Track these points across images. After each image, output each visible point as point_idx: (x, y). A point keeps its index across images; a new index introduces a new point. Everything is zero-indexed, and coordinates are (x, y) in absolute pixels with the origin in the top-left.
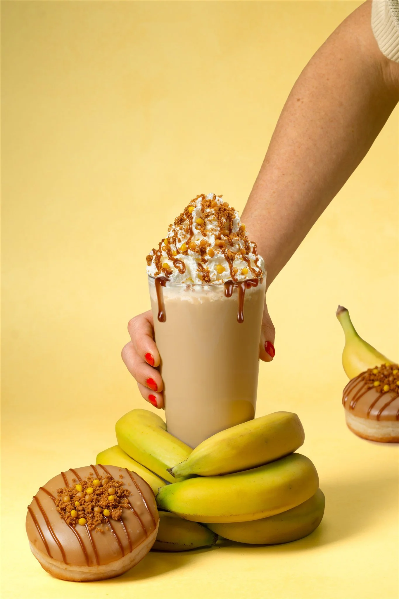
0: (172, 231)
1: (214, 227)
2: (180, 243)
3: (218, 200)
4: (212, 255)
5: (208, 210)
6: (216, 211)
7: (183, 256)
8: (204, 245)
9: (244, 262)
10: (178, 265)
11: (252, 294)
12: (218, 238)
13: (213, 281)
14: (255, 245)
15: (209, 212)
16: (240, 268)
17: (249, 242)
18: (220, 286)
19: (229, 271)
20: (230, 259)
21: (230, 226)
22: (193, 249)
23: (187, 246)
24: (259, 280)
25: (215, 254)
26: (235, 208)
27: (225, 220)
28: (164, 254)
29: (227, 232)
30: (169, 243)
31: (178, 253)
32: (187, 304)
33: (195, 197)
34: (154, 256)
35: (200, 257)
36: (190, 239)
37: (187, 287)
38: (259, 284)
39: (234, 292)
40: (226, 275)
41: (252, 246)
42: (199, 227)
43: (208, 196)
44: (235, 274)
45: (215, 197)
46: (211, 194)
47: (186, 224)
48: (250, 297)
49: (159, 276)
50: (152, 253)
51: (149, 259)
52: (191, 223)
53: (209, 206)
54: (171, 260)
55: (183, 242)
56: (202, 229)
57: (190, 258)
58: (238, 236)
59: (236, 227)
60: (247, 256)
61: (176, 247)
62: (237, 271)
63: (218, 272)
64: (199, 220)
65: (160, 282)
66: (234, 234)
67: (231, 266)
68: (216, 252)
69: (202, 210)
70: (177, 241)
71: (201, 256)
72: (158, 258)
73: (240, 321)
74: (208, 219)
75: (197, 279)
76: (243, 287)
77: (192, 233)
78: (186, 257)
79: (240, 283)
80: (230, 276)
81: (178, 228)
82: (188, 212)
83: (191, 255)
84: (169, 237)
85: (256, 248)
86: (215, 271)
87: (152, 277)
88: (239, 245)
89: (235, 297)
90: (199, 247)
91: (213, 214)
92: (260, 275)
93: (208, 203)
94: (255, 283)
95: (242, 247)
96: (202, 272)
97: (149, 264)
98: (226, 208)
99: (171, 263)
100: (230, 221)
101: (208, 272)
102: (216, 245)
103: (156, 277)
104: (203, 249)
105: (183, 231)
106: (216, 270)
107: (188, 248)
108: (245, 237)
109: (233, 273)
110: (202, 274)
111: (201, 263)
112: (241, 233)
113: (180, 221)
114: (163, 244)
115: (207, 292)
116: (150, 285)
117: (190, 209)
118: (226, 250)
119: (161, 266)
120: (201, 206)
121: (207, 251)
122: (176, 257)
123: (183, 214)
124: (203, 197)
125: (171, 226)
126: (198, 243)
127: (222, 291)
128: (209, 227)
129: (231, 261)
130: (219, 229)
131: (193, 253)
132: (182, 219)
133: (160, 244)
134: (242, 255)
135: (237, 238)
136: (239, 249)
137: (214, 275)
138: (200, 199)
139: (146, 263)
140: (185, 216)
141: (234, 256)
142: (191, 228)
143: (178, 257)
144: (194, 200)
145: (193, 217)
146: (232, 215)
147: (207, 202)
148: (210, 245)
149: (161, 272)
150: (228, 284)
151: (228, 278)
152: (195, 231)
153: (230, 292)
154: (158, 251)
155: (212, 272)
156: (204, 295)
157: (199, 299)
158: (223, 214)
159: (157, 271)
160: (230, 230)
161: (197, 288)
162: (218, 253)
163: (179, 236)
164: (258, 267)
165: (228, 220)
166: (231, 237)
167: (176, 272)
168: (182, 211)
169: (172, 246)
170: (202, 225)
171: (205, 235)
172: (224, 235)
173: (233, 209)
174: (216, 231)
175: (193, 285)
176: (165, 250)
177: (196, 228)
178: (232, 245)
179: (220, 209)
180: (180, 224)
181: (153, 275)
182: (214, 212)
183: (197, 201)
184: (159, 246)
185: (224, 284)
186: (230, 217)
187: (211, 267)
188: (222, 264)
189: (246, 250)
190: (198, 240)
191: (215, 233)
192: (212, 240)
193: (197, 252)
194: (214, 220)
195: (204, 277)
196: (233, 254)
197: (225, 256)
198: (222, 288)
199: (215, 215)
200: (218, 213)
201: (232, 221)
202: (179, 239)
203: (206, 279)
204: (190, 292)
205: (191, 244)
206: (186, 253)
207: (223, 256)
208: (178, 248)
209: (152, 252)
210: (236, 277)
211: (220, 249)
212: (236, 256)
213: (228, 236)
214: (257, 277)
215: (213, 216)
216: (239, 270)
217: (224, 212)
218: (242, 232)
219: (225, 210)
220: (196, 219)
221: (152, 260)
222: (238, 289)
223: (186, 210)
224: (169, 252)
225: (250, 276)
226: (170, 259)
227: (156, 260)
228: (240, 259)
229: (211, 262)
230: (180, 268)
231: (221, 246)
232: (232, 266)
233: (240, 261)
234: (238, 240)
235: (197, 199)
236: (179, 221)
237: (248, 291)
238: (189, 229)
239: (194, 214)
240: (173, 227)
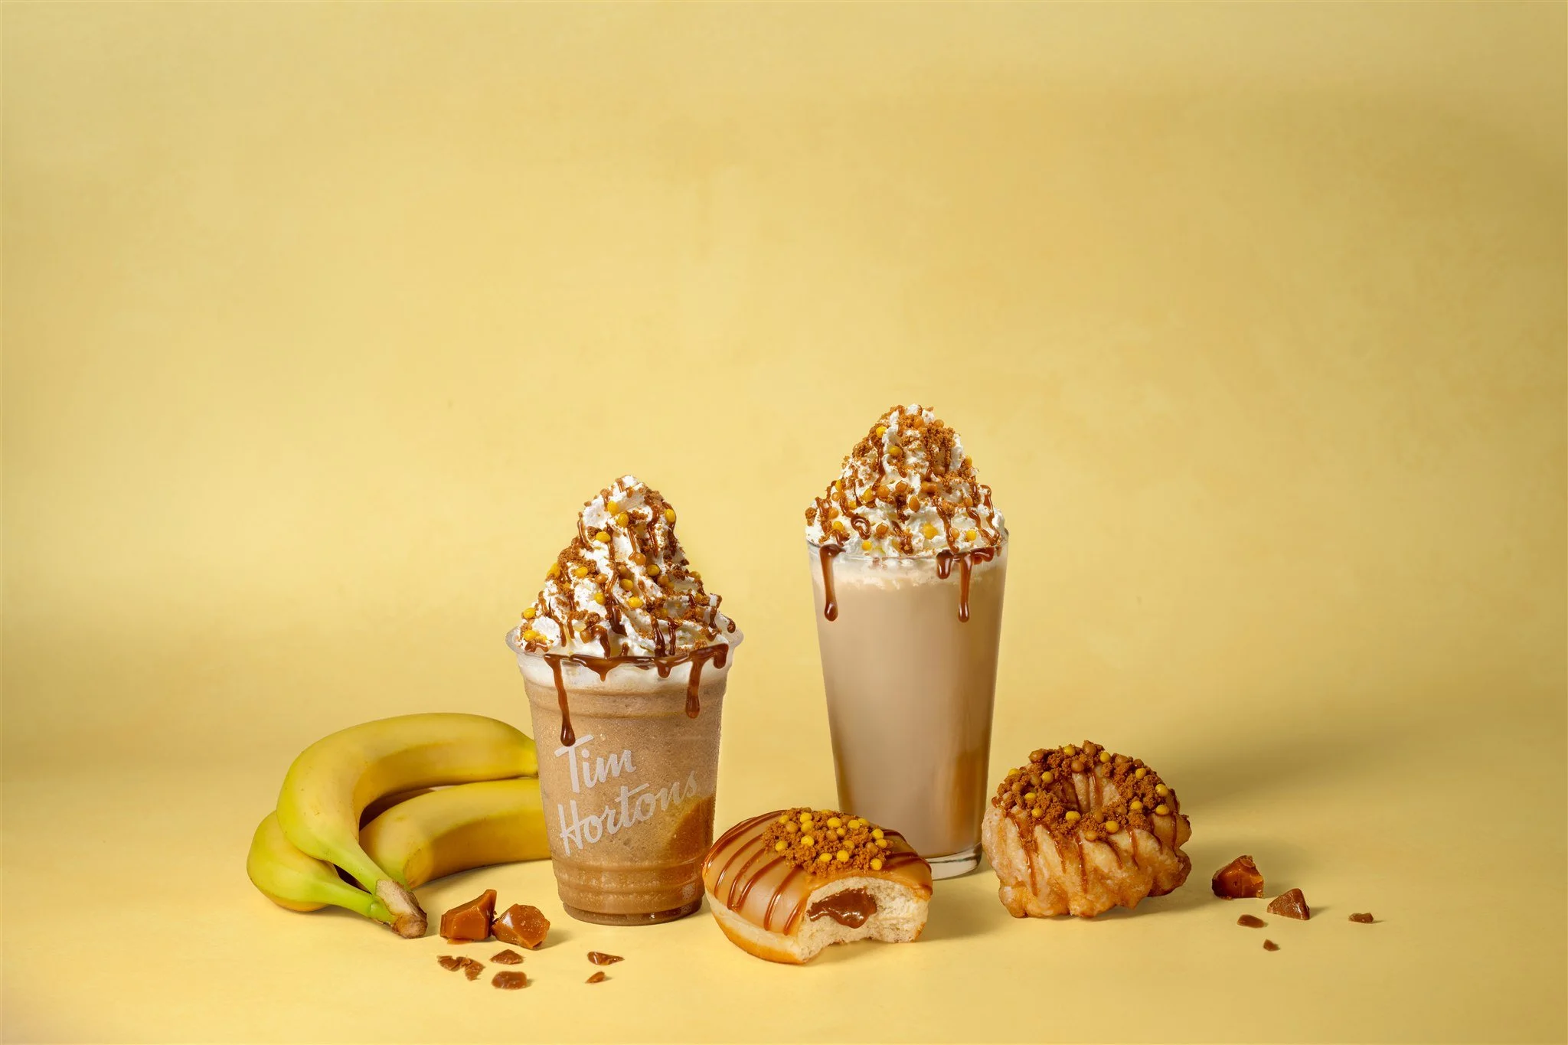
0: (849, 468)
1: (920, 461)
2: (862, 488)
3: (927, 416)
4: (916, 507)
5: (909, 433)
6: (923, 434)
7: (867, 510)
8: (903, 491)
9: (970, 519)
10: (858, 524)
11: (983, 574)
12: (926, 479)
13: (918, 551)
14: (988, 492)
15: (911, 436)
16: (963, 530)
17: (979, 486)
18: (929, 560)
19: (945, 534)
20: (946, 515)
21: (946, 459)
22: (884, 498)
23: (874, 493)
24: (995, 549)
25: (922, 506)
26: (954, 430)
27: (937, 450)
28: (835, 505)
29: (942, 468)
30: (844, 487)
31: (859, 504)
32: (873, 592)
33: (888, 411)
34: (818, 510)
35: (896, 511)
36: (879, 480)
37: (873, 562)
38: (995, 557)
39: (953, 569)
40: (940, 542)
41: (983, 492)
42: (894, 461)
43: (909, 408)
44: (954, 539)
45: (921, 410)
46: (914, 405)
47: (873, 456)
48: (980, 579)
49: (827, 543)
50: (814, 505)
51: (810, 515)
52: (881, 454)
53: (911, 426)
54: (847, 516)
55: (867, 487)
56: (899, 464)
57: (880, 513)
58: (960, 476)
59: (957, 461)
60: (974, 509)
61: (855, 494)
62: (958, 535)
63: (925, 537)
64: (894, 449)
65: (828, 553)
66: (953, 472)
67: (948, 527)
68: (922, 503)
69: (899, 432)
70: (857, 484)
71: (898, 509)
72: (826, 515)
73: (964, 618)
74: (910, 447)
75: (891, 548)
76: (969, 562)
77: (882, 472)
78: (872, 511)
79: (964, 554)
80: (947, 543)
81: (859, 463)
82: (876, 436)
83: (882, 508)
84: (843, 478)
85: (990, 495)
86: (920, 534)
87: (815, 546)
88: (961, 491)
89: (955, 578)
90: (893, 494)
91: (917, 439)
92: (996, 541)
93: (909, 421)
94: (988, 555)
95: (966, 495)
96: (899, 536)
97: (810, 524)
98: (940, 428)
99: (845, 521)
100: (946, 451)
101: (910, 537)
102: (922, 491)
103: (822, 546)
104: (901, 498)
105: (867, 468)
106: (923, 533)
107: (876, 496)
108: (972, 478)
109: (951, 539)
110: (898, 540)
111: (898, 521)
112: (965, 470)
113: (862, 451)
114: (834, 490)
115: (908, 570)
116: (812, 558)
117: (879, 430)
118: (940, 499)
119: (830, 526)
120: (897, 426)
121: (908, 501)
122: (855, 512)
123: (867, 440)
124: (901, 410)
125: (846, 459)
126: (892, 487)
127: (932, 569)
128: (912, 460)
129: (947, 517)
130: (927, 463)
131: (884, 504)
132: (865, 446)
133: (829, 490)
134: (967, 508)
135: (958, 480)
136: (962, 499)
137: (920, 541)
138: (896, 414)
139: (806, 520)
140: (870, 442)
141: (953, 510)
142: (881, 462)
143: (859, 511)
144: (886, 416)
145: (884, 445)
146: (950, 441)
147: (907, 418)
148: (912, 491)
149: (831, 537)
150: (943, 556)
151: (943, 547)
152: (888, 468)
153: (947, 570)
154: (825, 501)
155: (917, 536)
156: (902, 575)
157: (894, 582)
158: (935, 440)
159: (823, 534)
160: (947, 466)
161: (891, 564)
162: (926, 505)
163: (860, 477)
164: (992, 527)
165: (943, 449)
166: (948, 477)
167: (855, 536)
168: (866, 434)
169: (849, 494)
170: (899, 458)
171: (904, 475)
172: (936, 475)
173: (951, 431)
174: (922, 467)
175: (885, 559)
176: (836, 500)
177: (889, 463)
178: (949, 490)
179: (929, 430)
180: (863, 456)
181: (816, 542)
182: (919, 436)
183: (892, 417)
184: (826, 493)
185: (935, 556)
186: (946, 444)
187: (914, 529)
188: (932, 523)
189: (973, 499)
190: (892, 482)
191: (920, 470)
192: (916, 483)
193: (891, 503)
194: (919, 449)
195: (903, 544)
196: (951, 507)
197: (937, 509)
198: (931, 563)
199: (921, 441)
200: (926, 437)
201: (950, 450)
202: (861, 481)
203: (906, 548)
204: (879, 570)
205: (881, 490)
206: (871, 504)
207: (934, 509)
208: (858, 496)
209: (815, 502)
210: (956, 545)
211: (929, 499)
212: (956, 510)
213: (943, 477)
214: (992, 544)
215: (918, 442)
216: (961, 533)
217: (936, 436)
218: (967, 469)
219: (937, 432)
220: (889, 448)
221: (814, 516)
222: (959, 564)
223: (873, 432)
224: (844, 502)
225: (980, 543)
226: (844, 514)
227: (821, 517)
228: (963, 514)
229: (914, 519)
230: (862, 530)
231: (930, 493)
232: (950, 526)
233: (963, 517)
234: (960, 483)
235: (890, 414)
236: (860, 451)
237: (978, 569)
238: (877, 464)
239: (885, 439)
240: (851, 460)
